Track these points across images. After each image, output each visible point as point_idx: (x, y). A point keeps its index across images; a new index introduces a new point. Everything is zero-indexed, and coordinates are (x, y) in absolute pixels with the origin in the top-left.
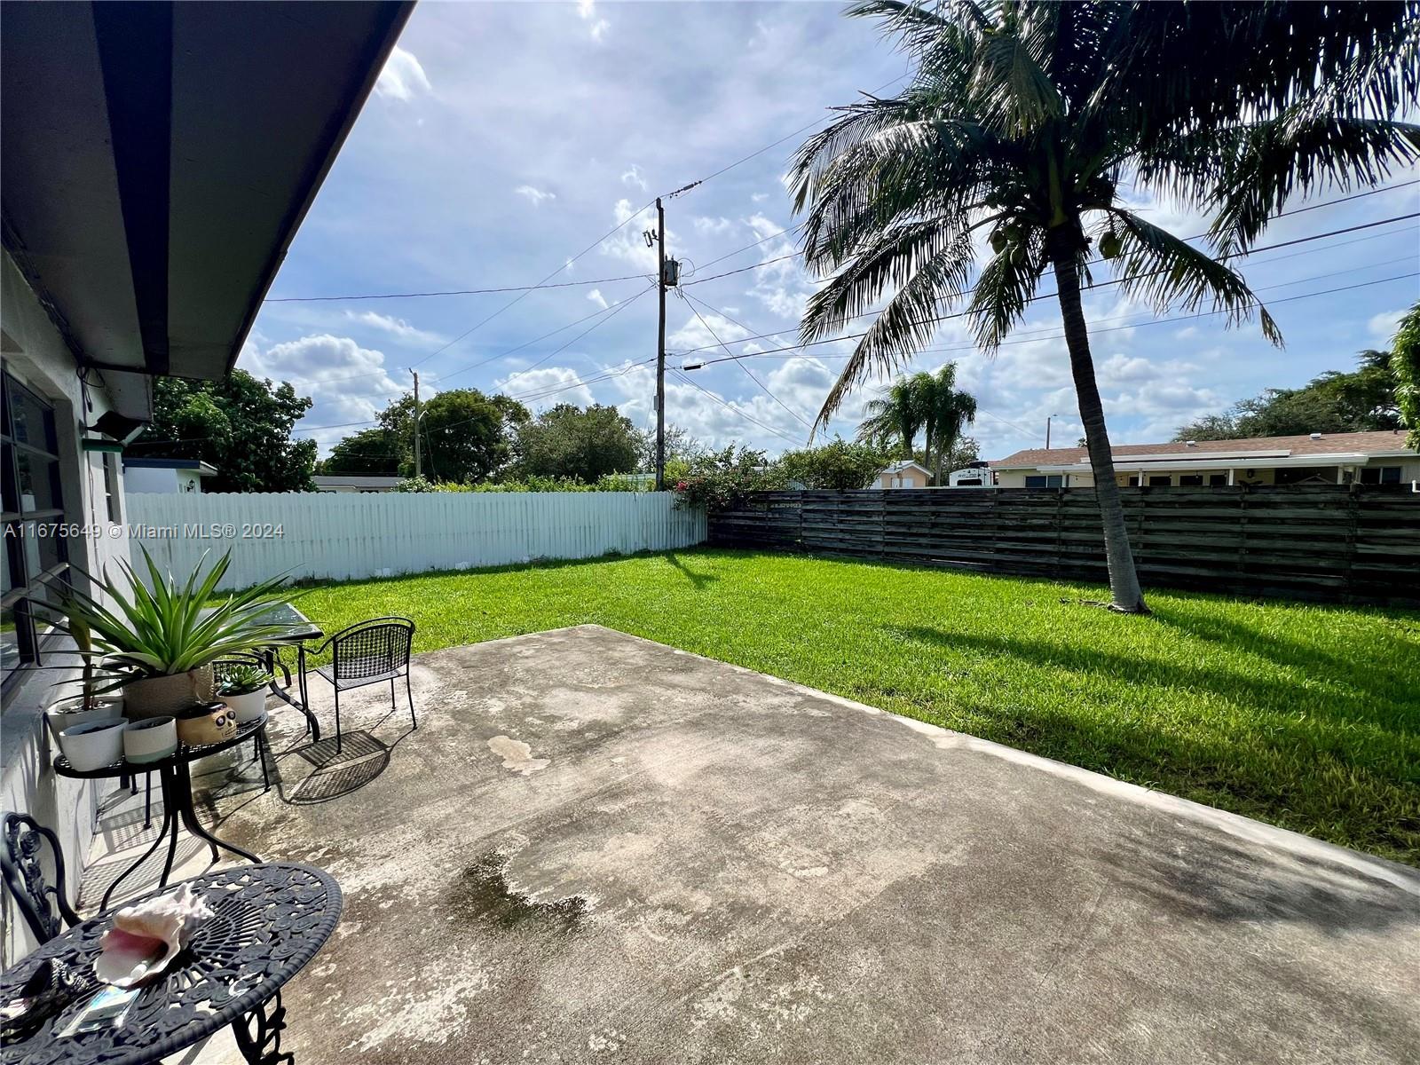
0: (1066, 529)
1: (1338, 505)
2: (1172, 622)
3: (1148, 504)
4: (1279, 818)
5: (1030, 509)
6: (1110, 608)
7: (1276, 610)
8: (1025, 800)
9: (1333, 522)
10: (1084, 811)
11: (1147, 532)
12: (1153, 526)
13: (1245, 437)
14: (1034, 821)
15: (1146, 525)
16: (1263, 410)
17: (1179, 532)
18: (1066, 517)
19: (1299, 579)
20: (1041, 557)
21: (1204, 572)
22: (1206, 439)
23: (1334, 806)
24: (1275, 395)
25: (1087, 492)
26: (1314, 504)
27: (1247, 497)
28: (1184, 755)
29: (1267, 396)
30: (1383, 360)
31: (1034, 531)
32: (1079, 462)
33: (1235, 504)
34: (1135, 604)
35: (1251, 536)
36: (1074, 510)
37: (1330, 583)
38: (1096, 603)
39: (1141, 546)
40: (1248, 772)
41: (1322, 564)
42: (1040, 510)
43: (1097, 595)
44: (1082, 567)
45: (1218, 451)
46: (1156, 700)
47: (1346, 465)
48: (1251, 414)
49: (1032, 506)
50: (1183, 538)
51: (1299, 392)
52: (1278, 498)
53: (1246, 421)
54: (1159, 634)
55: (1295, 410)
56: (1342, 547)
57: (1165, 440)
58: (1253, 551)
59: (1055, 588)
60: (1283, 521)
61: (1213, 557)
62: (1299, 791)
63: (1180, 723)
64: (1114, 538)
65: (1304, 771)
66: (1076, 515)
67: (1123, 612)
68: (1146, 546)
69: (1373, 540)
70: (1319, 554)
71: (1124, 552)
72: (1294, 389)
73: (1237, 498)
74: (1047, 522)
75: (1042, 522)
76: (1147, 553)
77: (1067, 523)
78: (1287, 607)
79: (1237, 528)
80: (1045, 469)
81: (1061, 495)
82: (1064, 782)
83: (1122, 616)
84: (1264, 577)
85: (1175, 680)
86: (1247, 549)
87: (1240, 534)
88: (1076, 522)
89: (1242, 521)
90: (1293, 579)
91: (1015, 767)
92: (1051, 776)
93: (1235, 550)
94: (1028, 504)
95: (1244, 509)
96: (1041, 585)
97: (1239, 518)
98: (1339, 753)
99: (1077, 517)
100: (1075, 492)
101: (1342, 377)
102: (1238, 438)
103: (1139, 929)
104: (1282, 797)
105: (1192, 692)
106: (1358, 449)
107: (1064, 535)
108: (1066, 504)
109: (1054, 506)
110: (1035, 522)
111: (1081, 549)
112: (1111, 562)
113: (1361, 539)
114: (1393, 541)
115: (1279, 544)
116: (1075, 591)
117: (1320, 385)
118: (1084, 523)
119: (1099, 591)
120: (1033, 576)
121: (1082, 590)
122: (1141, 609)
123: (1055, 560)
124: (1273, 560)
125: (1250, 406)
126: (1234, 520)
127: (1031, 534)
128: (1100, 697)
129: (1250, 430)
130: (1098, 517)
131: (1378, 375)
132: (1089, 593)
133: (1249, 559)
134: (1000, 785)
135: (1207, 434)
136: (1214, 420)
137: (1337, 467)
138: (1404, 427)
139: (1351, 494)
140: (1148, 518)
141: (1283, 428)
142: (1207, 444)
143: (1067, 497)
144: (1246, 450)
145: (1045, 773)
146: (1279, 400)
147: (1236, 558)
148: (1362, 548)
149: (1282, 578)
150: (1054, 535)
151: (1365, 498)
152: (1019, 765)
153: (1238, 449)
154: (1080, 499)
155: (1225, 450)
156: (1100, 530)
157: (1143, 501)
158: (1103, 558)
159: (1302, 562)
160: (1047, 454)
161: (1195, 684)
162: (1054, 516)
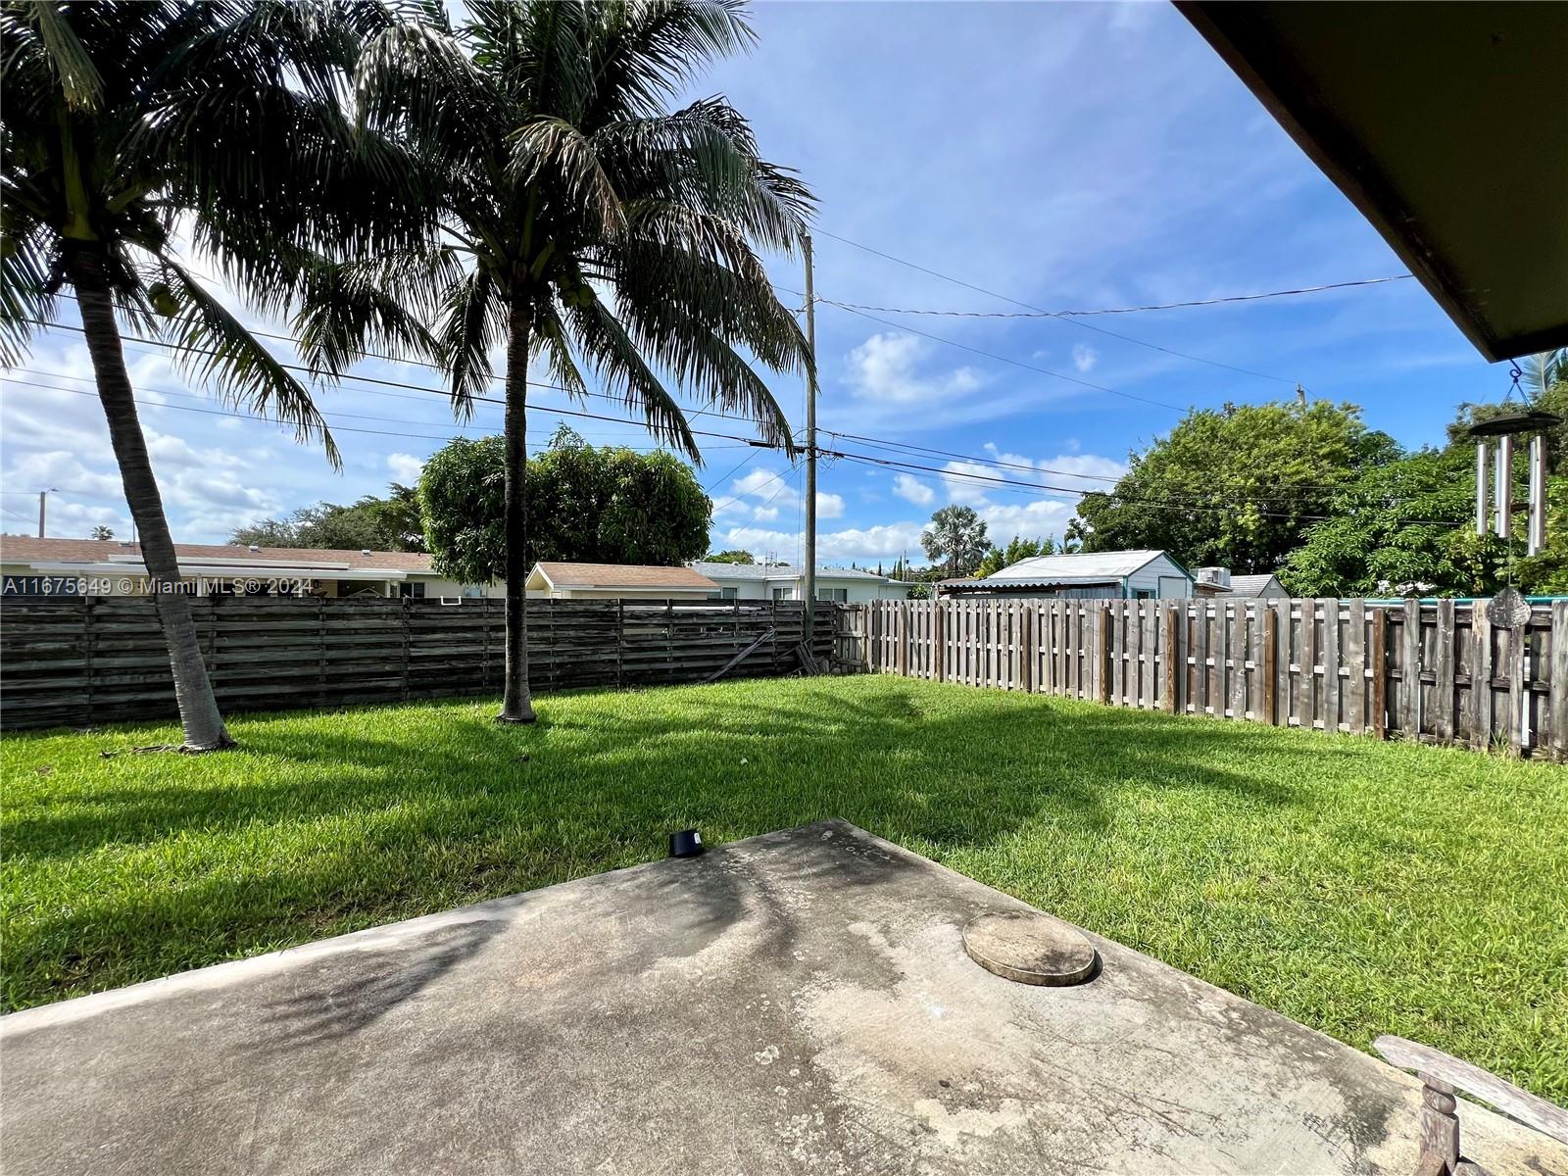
0: (100, 654)
1: (395, 615)
2: (264, 751)
3: (220, 618)
4: (402, 911)
5: (32, 628)
6: (182, 750)
7: (356, 716)
8: (113, 1065)
9: (394, 630)
10: (208, 1025)
11: (219, 650)
12: (227, 642)
13: (305, 547)
14: (133, 1086)
15: (218, 643)
16: (319, 522)
17: (259, 647)
18: (98, 637)
19: (372, 684)
20: (57, 697)
21: (287, 689)
22: (267, 545)
23: (436, 879)
24: (329, 510)
25: (134, 603)
26: (379, 615)
27: (324, 609)
28: (310, 892)
29: (322, 509)
30: (407, 495)
31: (39, 660)
32: (106, 560)
33: (315, 616)
34: (216, 739)
35: (330, 647)
36: (114, 627)
37: (394, 684)
38: (159, 748)
39: (214, 667)
40: (370, 882)
41: (387, 668)
42: (50, 628)
43: (156, 738)
44: (129, 703)
45: (283, 559)
46: (267, 845)
47: (392, 580)
48: (309, 524)
49: (35, 623)
50: (263, 654)
51: (348, 510)
52: (351, 610)
53: (304, 531)
54: (251, 768)
55: (346, 527)
56: (400, 652)
57: (220, 542)
58: (332, 662)
59: (86, 739)
60: (356, 631)
61: (296, 672)
62: (411, 879)
63: (298, 860)
64: (185, 661)
65: (411, 858)
66: (118, 634)
67: (202, 751)
68: (219, 667)
69: (421, 645)
70: (385, 659)
71: (199, 676)
72: (344, 507)
73: (316, 610)
74: (65, 646)
75: (57, 645)
76: (222, 675)
77: (102, 645)
78: (365, 712)
79: (317, 640)
80: (42, 567)
81: (91, 607)
82: (170, 1003)
83: (202, 757)
84: (343, 686)
85: (282, 814)
86: (327, 660)
87: (320, 645)
88: (116, 643)
89: (322, 633)
90: (367, 684)
91: (80, 1027)
92: (147, 1006)
93: (317, 663)
94: (27, 620)
95: (323, 620)
96: (60, 740)
97: (318, 630)
98: (430, 832)
99: (119, 636)
100: (113, 602)
101: (379, 503)
102: (300, 547)
103: (310, 1115)
104: (401, 890)
105: (302, 822)
106: (396, 566)
107: (97, 662)
108: (99, 619)
109: (78, 621)
110: (42, 646)
111: (127, 679)
112: (182, 691)
113: (412, 644)
114: (433, 644)
115: (354, 653)
116: (122, 737)
117: (363, 506)
118: (131, 644)
119: (160, 731)
120: (44, 728)
121: (133, 734)
122: (225, 744)
123: (82, 699)
124: (351, 669)
125: (308, 516)
126: (315, 632)
127: (34, 665)
128: (196, 868)
129: (309, 540)
130: (158, 634)
131: (403, 504)
132: (142, 737)
133: (330, 670)
134: (58, 1070)
135: (266, 539)
136: (272, 524)
137: (384, 582)
138: (429, 552)
139: (405, 606)
140: (220, 634)
141: (338, 541)
142: (270, 550)
143: (99, 610)
144: (310, 560)
145: (137, 1007)
146: (332, 515)
147: (316, 670)
148: (414, 652)
149: (358, 685)
150: (81, 663)
151: (413, 610)
152: (88, 1021)
153: (302, 558)
154: (121, 611)
155: (290, 559)
156: (164, 651)
157: (213, 614)
158: (170, 686)
159: (373, 668)
160: (43, 545)
161: (304, 812)
162: (78, 637)
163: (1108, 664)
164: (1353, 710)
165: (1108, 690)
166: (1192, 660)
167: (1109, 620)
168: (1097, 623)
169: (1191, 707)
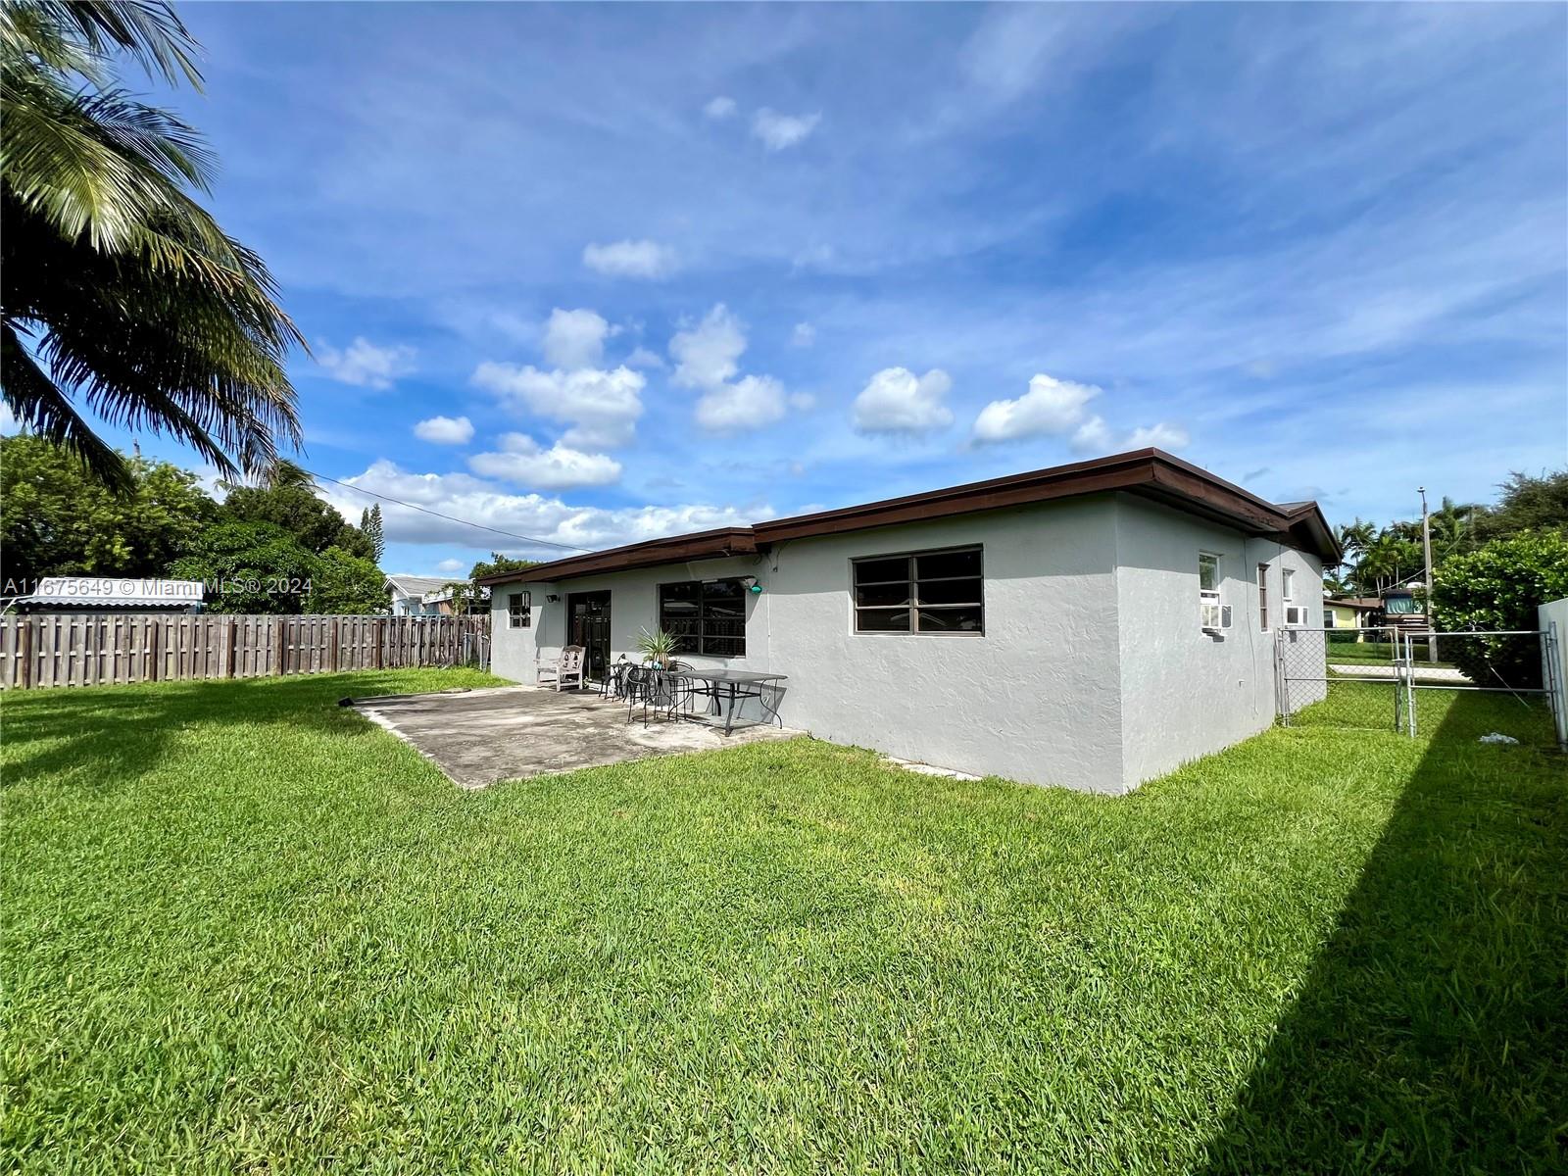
163: (233, 655)
164: (367, 661)
165: (233, 670)
166: (291, 647)
167: (235, 627)
168: (225, 632)
169: (290, 671)
